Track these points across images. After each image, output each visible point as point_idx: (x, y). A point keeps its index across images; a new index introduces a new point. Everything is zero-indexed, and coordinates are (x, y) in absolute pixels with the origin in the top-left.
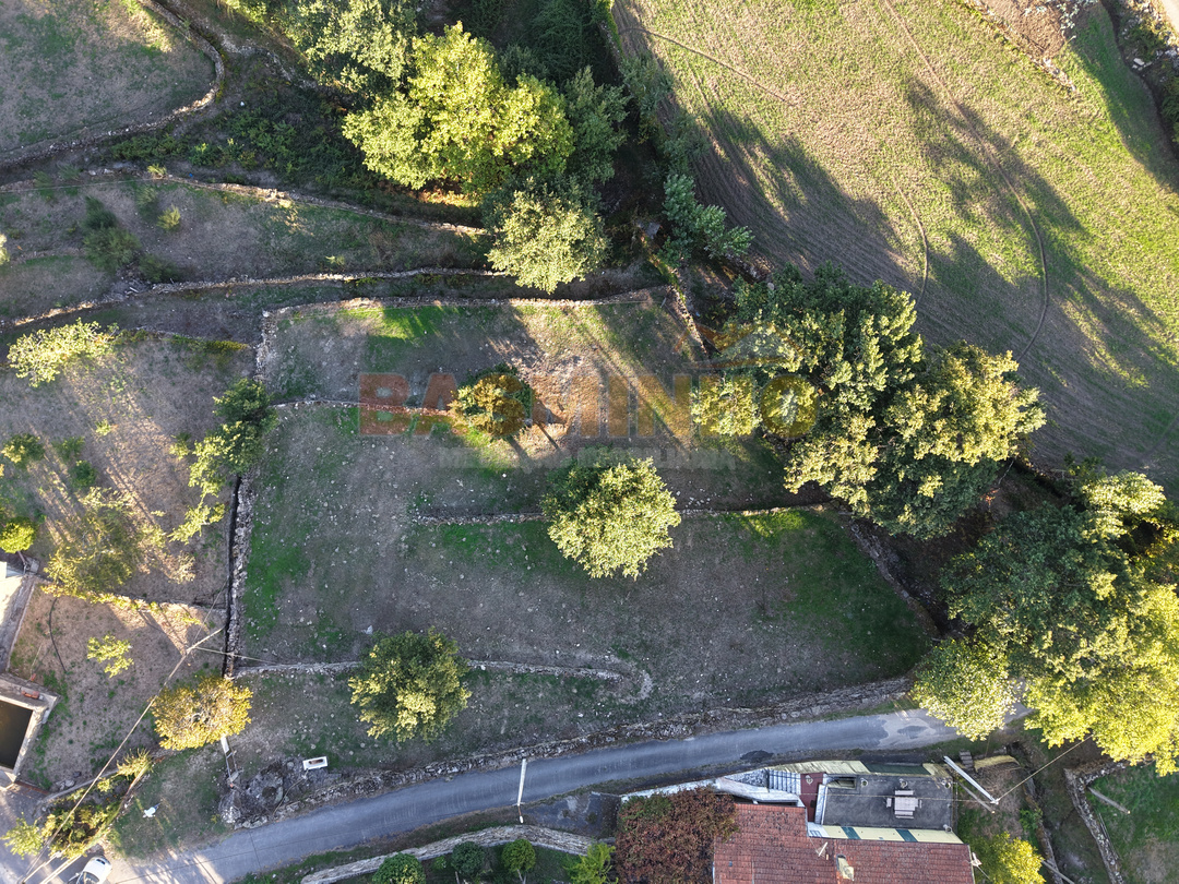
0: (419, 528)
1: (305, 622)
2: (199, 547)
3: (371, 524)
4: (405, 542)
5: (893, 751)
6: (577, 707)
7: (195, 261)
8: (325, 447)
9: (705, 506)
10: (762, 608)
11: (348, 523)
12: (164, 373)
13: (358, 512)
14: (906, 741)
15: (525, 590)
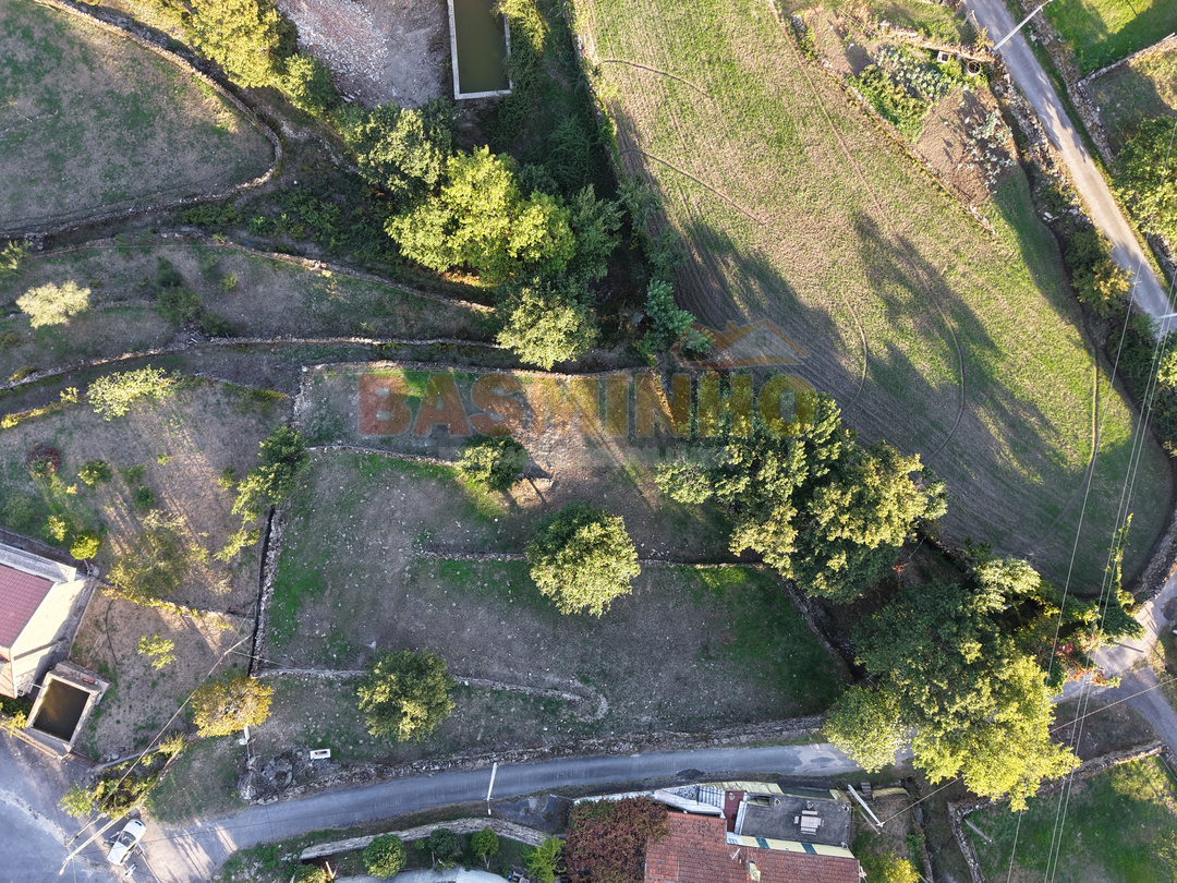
0: (421, 561)
1: (320, 634)
2: (236, 564)
3: (381, 554)
4: (409, 572)
5: (805, 778)
6: (543, 722)
7: (246, 318)
8: (347, 486)
9: (664, 558)
10: (706, 648)
11: (362, 553)
12: (215, 414)
13: (370, 544)
14: (817, 769)
15: (506, 619)
